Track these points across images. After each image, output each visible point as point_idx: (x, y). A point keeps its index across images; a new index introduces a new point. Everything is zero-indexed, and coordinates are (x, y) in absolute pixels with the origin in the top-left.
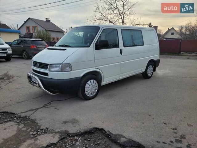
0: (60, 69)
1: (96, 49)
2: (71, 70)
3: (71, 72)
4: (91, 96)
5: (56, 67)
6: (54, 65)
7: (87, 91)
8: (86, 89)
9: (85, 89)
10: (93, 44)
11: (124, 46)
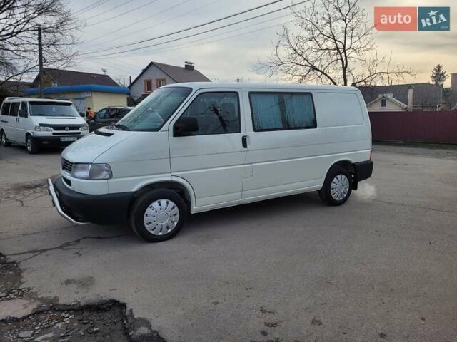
0: (88, 174)
1: (174, 136)
2: (111, 177)
3: (109, 180)
4: (161, 234)
5: (83, 169)
6: (80, 165)
7: (150, 223)
8: (146, 220)
9: (145, 218)
10: (169, 125)
11: (255, 130)
